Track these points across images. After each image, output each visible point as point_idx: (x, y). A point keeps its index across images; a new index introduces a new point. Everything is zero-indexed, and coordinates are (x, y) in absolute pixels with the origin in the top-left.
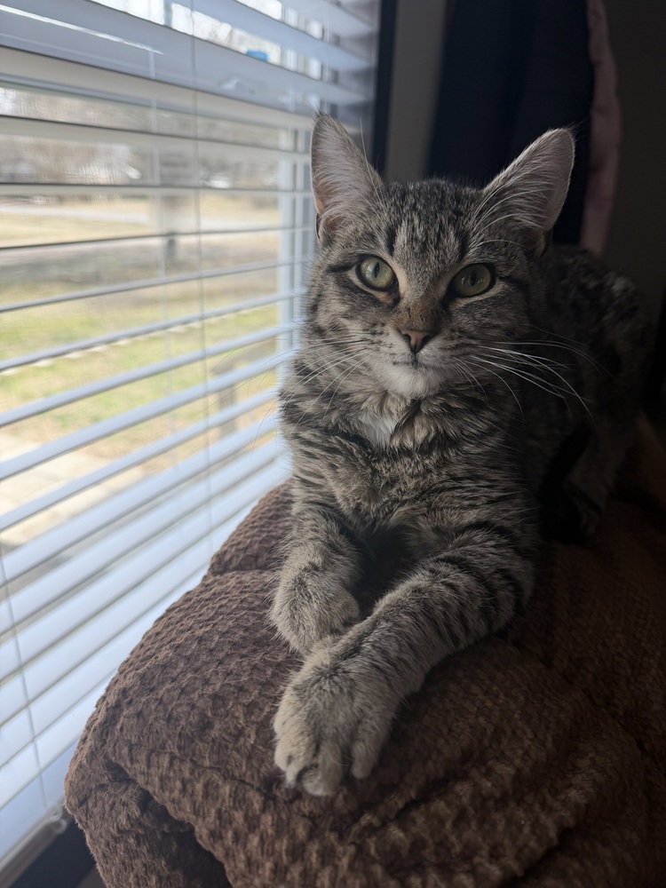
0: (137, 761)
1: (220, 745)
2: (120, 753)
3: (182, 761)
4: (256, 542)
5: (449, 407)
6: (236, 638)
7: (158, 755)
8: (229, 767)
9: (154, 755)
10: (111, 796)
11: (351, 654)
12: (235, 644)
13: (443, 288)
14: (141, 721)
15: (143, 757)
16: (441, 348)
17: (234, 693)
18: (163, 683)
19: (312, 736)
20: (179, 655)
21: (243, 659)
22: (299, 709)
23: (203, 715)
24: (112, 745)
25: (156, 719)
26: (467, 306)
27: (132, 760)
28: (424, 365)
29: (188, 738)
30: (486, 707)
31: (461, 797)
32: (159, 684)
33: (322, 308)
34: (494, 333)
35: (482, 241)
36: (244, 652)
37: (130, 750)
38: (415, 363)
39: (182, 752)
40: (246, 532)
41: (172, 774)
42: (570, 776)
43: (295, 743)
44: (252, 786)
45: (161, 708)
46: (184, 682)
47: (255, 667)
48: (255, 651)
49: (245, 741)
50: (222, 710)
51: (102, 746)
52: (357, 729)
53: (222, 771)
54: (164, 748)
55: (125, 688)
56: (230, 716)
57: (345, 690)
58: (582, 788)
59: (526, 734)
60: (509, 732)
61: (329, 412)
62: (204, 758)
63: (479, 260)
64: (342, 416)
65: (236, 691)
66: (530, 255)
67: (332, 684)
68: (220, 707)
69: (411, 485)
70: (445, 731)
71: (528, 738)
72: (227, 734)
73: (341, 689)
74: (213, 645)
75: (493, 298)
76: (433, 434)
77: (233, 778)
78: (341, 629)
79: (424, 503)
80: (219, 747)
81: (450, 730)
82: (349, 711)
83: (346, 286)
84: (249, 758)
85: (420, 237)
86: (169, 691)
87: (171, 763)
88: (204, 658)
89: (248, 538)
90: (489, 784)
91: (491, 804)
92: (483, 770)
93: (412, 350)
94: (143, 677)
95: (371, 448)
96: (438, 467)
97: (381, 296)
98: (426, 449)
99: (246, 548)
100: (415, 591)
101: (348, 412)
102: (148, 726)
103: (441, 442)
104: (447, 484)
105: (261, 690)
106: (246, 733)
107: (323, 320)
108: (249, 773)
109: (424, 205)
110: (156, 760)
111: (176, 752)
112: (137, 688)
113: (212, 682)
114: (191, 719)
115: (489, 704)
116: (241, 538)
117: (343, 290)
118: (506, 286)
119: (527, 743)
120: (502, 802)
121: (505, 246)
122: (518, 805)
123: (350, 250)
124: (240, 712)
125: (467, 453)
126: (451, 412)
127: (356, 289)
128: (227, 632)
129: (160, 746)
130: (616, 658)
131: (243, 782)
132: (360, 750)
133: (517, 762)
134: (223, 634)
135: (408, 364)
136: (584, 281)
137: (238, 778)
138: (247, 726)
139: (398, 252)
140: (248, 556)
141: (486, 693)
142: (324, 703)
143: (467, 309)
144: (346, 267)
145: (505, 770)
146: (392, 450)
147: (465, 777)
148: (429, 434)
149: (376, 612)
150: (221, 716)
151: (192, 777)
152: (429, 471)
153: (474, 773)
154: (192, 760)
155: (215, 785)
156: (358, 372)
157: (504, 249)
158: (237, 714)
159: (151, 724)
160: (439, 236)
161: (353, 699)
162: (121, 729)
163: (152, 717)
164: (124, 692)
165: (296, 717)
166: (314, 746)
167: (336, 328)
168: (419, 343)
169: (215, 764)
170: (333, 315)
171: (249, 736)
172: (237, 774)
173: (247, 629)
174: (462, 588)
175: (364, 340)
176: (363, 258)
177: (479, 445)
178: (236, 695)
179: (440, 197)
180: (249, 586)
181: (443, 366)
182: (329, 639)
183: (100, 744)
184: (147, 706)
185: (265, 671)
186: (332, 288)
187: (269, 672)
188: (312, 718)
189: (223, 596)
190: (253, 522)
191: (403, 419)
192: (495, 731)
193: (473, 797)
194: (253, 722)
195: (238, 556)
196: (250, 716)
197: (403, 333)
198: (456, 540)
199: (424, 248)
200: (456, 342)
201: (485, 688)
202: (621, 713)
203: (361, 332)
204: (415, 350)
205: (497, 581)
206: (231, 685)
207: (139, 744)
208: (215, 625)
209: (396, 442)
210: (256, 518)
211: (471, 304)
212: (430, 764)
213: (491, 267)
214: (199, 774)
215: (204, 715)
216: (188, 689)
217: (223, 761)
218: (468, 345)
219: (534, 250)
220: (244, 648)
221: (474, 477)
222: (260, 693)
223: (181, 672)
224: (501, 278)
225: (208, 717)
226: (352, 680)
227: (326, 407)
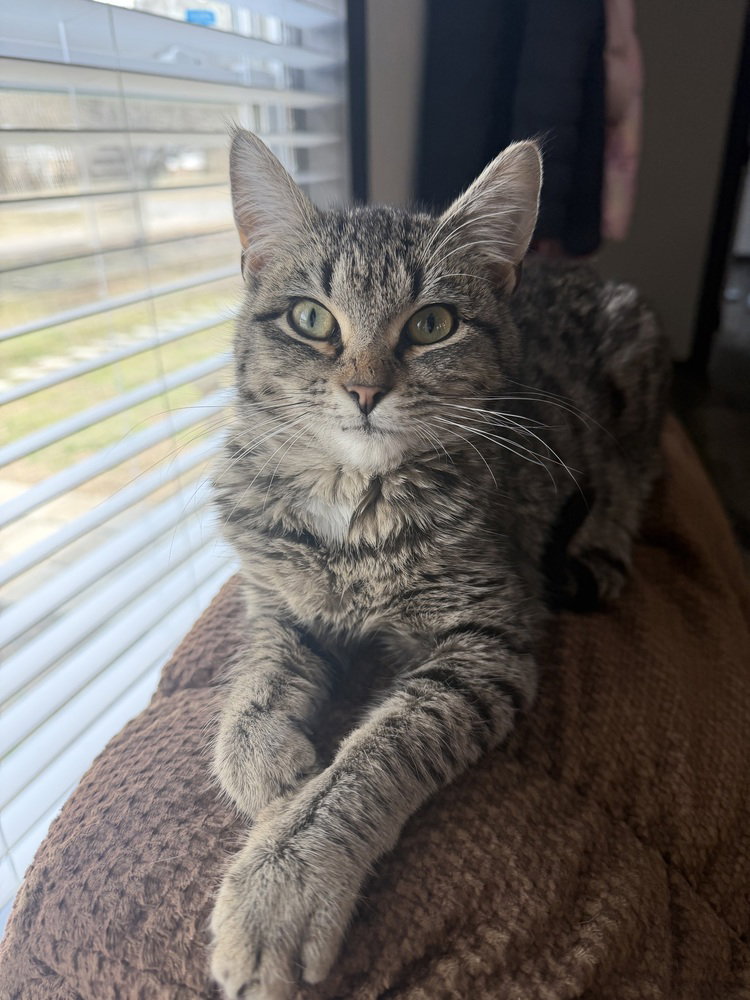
0: (63, 961)
1: (154, 941)
2: (44, 951)
3: (113, 962)
4: (210, 650)
5: (416, 490)
6: (175, 798)
7: (86, 954)
8: (166, 969)
9: (81, 954)
10: (46, 989)
11: (302, 825)
12: (173, 805)
13: (394, 333)
14: (64, 912)
15: (68, 957)
16: (397, 407)
17: (170, 873)
18: (88, 861)
19: (250, 947)
20: (108, 823)
21: (182, 826)
22: (236, 909)
23: (134, 903)
24: (35, 940)
25: (80, 910)
26: (427, 354)
27: (57, 959)
28: (379, 429)
29: (118, 933)
30: (474, 857)
31: (444, 980)
32: (84, 862)
33: (250, 366)
34: (460, 387)
35: (438, 276)
36: (183, 815)
37: (55, 948)
38: (368, 427)
39: (112, 952)
40: (200, 636)
41: (102, 979)
42: (578, 928)
43: (231, 955)
44: (195, 992)
45: (86, 895)
46: (112, 860)
47: (195, 837)
48: (196, 813)
49: (183, 936)
50: (157, 896)
51: (25, 939)
52: (308, 924)
53: (160, 974)
54: (92, 946)
55: (46, 869)
56: (166, 903)
57: (293, 876)
58: (591, 944)
59: (523, 885)
60: (502, 884)
61: (270, 504)
62: (137, 957)
63: (437, 300)
64: (287, 509)
65: (172, 871)
66: (498, 293)
67: (277, 870)
68: (154, 893)
69: (379, 589)
70: (424, 897)
71: (525, 891)
72: (161, 928)
73: (288, 877)
74: (147, 809)
75: (456, 344)
76: (399, 527)
77: (172, 982)
78: (294, 783)
79: (395, 609)
80: (154, 944)
81: (430, 894)
82: (298, 904)
83: (277, 337)
84: (189, 957)
85: (362, 273)
86: (94, 873)
87: (100, 966)
88: (136, 826)
89: (201, 644)
90: (478, 960)
91: (480, 982)
92: (472, 940)
93: (361, 410)
94: (66, 853)
95: (325, 547)
96: (408, 567)
97: (320, 347)
98: (392, 546)
99: (198, 660)
100: (388, 725)
101: (294, 500)
102: (71, 919)
103: (411, 535)
104: (421, 586)
105: (201, 868)
106: (185, 925)
107: (254, 382)
108: (189, 976)
109: (366, 235)
110: (83, 960)
111: (105, 952)
112: (58, 868)
113: (144, 859)
114: (120, 911)
115: (478, 853)
116: (192, 645)
117: (272, 343)
118: (472, 330)
119: (524, 896)
120: (494, 978)
121: (468, 283)
122: (514, 978)
123: (278, 293)
124: (176, 899)
125: (440, 545)
126: (419, 496)
127: (290, 341)
128: (164, 789)
129: (88, 944)
130: (638, 757)
131: (183, 986)
132: (312, 953)
133: (512, 925)
134: (159, 792)
135: (359, 428)
136: (575, 305)
137: (178, 981)
138: (186, 917)
139: (336, 291)
140: (200, 670)
141: (475, 839)
142: (266, 899)
143: (426, 359)
144: (275, 314)
145: (497, 938)
146: (351, 546)
147: (449, 952)
148: (395, 526)
149: (338, 760)
150: (156, 904)
151: (125, 983)
152: (398, 572)
153: (461, 945)
154: (123, 962)
155: (151, 991)
156: (301, 445)
157: (467, 287)
158: (173, 902)
159: (76, 917)
160: (386, 273)
161: (303, 885)
162: (43, 922)
163: (75, 909)
164: (45, 872)
165: (231, 922)
166: (253, 959)
167: (269, 392)
168: (370, 402)
169: (150, 966)
170: (263, 373)
171: (188, 930)
172: (176, 977)
173: (188, 784)
174: (446, 712)
175: (304, 402)
176: (295, 301)
177: (454, 532)
178: (172, 876)
179: (385, 224)
180: (196, 718)
181: (402, 429)
182: (278, 802)
183: (23, 937)
184: (71, 893)
185: (207, 841)
186: (260, 341)
187: (212, 842)
188: (251, 921)
189: (164, 734)
190: (209, 622)
191: (361, 506)
192: (485, 887)
193: (459, 978)
194: (192, 912)
195: (189, 670)
196: (189, 903)
197: (350, 389)
198: (439, 647)
199: (368, 286)
200: (415, 399)
201: (474, 831)
202: (644, 823)
203: (299, 391)
204: (366, 410)
205: (491, 693)
206: (166, 864)
207: (64, 940)
208: (150, 779)
209: (355, 538)
210: (212, 616)
211: (431, 352)
212: (406, 944)
213: (452, 309)
214: (133, 980)
215: (136, 903)
216: (117, 869)
217: (159, 962)
218: (429, 403)
219: (504, 287)
220: (184, 809)
221: (451, 574)
222: (199, 873)
223: (110, 846)
224: (465, 321)
225: (141, 906)
226: (301, 860)
227: (265, 498)
